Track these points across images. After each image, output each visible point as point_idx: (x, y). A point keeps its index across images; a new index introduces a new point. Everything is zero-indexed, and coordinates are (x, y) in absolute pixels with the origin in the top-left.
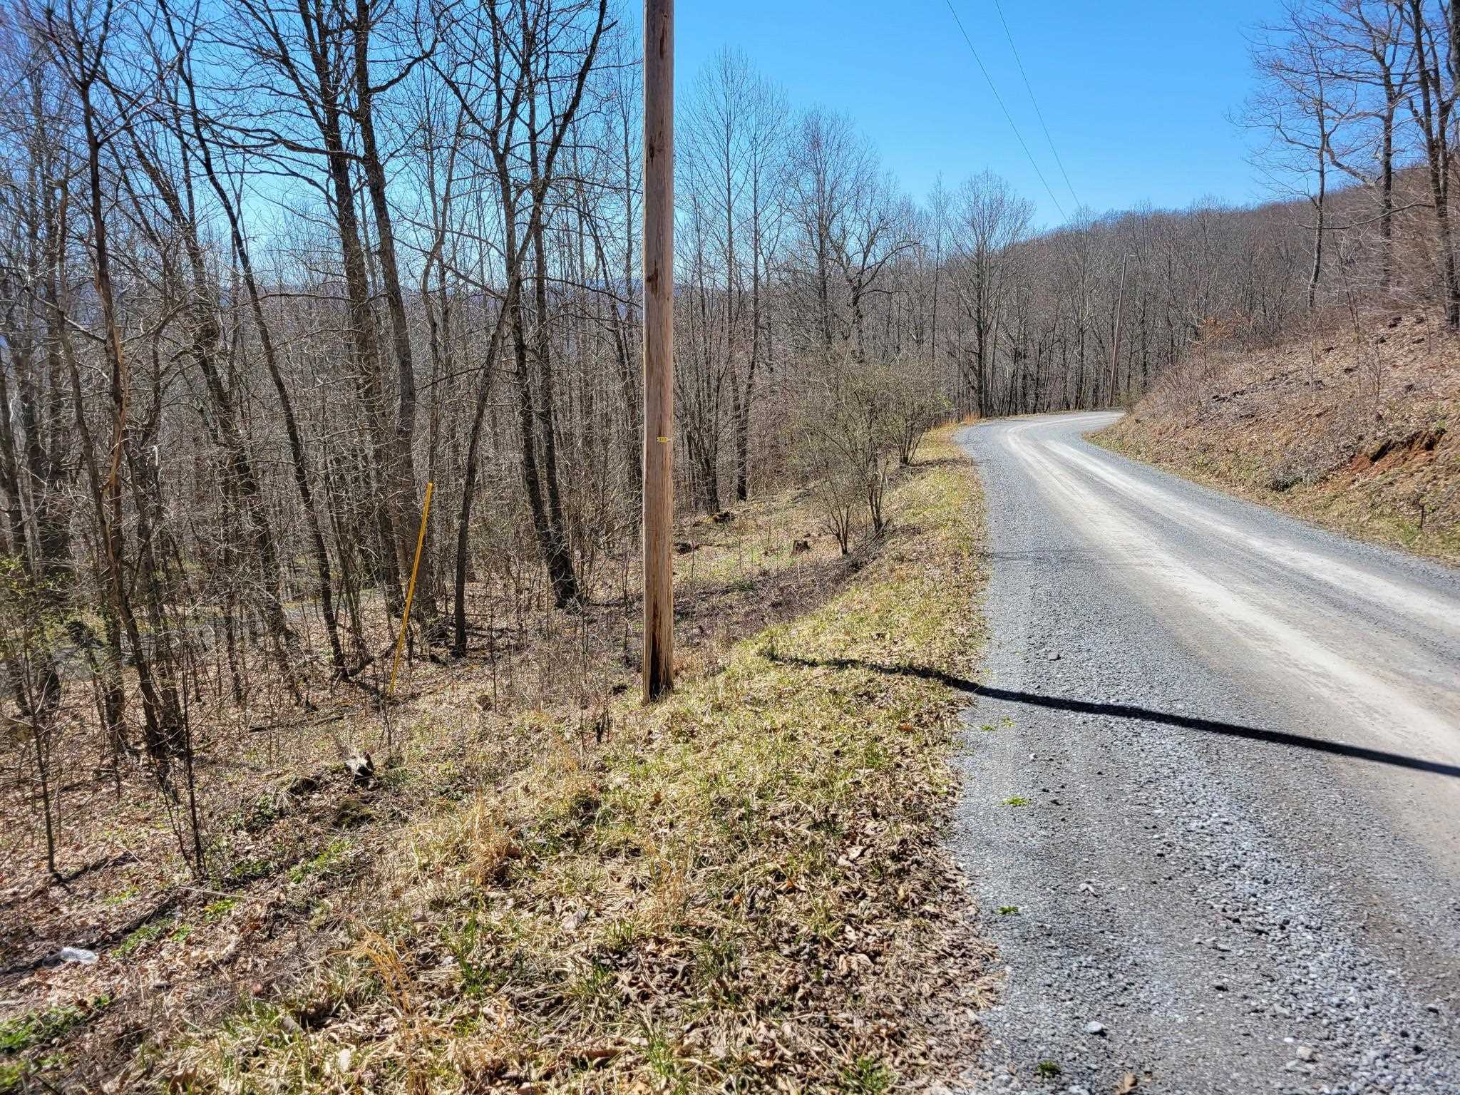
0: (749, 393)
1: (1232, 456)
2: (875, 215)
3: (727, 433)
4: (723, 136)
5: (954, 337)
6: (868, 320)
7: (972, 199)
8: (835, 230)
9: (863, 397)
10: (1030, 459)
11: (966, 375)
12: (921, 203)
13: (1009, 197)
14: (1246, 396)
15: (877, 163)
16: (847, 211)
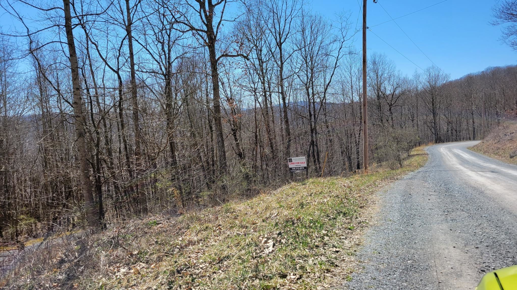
0: (359, 138)
1: (504, 150)
2: (395, 83)
3: (354, 150)
4: (350, 69)
5: (425, 117)
6: (395, 114)
7: (428, 75)
8: (382, 88)
9: (395, 138)
10: (444, 153)
11: (431, 130)
12: (410, 77)
13: (441, 73)
14: (514, 134)
15: (395, 67)
16: (386, 82)
